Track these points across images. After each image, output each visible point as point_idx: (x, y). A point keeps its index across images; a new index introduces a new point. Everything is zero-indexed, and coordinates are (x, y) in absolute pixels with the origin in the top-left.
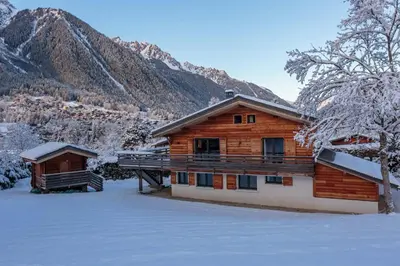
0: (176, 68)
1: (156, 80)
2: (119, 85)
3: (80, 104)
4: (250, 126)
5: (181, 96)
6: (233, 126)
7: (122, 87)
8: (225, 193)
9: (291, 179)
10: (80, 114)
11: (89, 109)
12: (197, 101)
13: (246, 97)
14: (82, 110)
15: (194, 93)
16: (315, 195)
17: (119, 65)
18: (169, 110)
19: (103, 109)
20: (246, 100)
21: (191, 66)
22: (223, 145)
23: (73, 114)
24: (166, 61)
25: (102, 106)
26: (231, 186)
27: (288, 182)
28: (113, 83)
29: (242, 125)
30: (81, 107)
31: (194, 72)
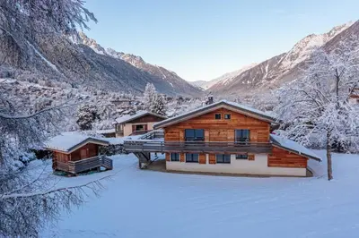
0: (101, 53)
1: (84, 62)
2: (51, 65)
3: (15, 80)
4: (227, 121)
5: (107, 76)
6: (215, 121)
7: (54, 67)
8: (208, 167)
9: (253, 156)
10: (17, 90)
11: (26, 85)
12: (120, 81)
13: (229, 103)
14: (18, 86)
15: (117, 74)
16: (269, 166)
17: (50, 48)
18: (97, 87)
19: (37, 86)
20: (228, 105)
21: (113, 52)
22: (207, 134)
23: (10, 90)
24: (92, 47)
25: (36, 82)
26: (212, 162)
27: (252, 158)
28: (46, 63)
29: (221, 121)
30: (17, 83)
31: (116, 56)
